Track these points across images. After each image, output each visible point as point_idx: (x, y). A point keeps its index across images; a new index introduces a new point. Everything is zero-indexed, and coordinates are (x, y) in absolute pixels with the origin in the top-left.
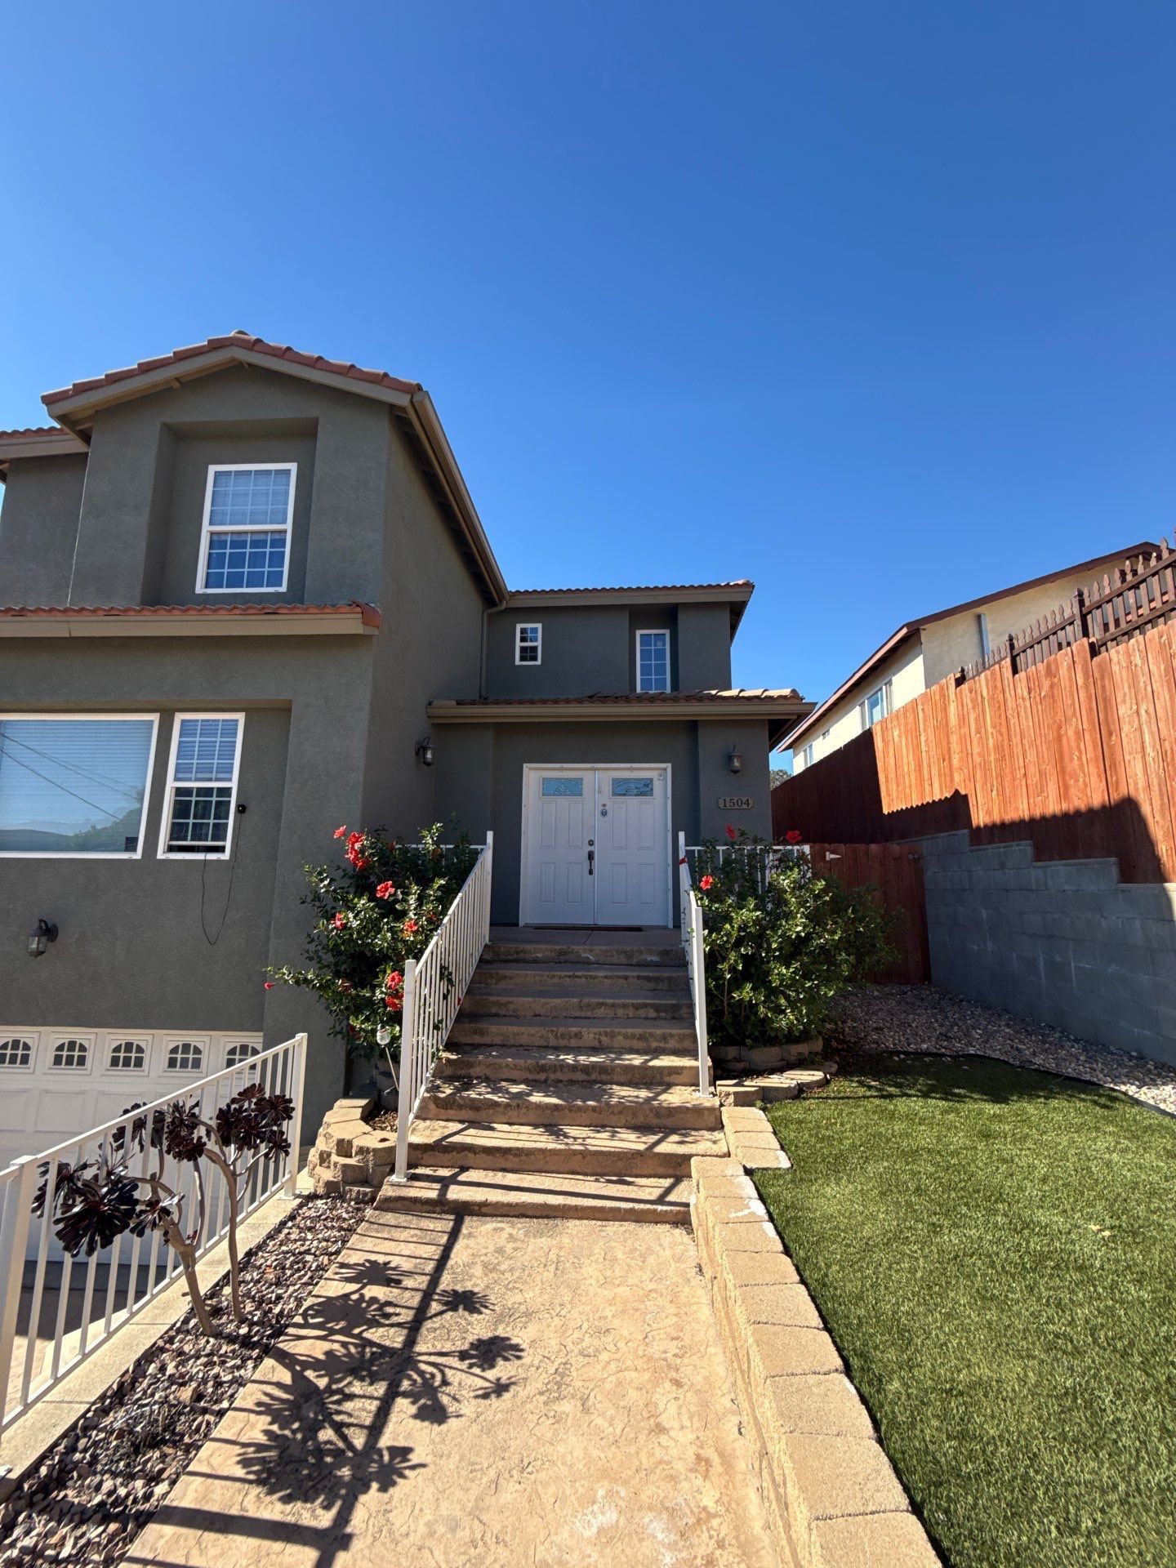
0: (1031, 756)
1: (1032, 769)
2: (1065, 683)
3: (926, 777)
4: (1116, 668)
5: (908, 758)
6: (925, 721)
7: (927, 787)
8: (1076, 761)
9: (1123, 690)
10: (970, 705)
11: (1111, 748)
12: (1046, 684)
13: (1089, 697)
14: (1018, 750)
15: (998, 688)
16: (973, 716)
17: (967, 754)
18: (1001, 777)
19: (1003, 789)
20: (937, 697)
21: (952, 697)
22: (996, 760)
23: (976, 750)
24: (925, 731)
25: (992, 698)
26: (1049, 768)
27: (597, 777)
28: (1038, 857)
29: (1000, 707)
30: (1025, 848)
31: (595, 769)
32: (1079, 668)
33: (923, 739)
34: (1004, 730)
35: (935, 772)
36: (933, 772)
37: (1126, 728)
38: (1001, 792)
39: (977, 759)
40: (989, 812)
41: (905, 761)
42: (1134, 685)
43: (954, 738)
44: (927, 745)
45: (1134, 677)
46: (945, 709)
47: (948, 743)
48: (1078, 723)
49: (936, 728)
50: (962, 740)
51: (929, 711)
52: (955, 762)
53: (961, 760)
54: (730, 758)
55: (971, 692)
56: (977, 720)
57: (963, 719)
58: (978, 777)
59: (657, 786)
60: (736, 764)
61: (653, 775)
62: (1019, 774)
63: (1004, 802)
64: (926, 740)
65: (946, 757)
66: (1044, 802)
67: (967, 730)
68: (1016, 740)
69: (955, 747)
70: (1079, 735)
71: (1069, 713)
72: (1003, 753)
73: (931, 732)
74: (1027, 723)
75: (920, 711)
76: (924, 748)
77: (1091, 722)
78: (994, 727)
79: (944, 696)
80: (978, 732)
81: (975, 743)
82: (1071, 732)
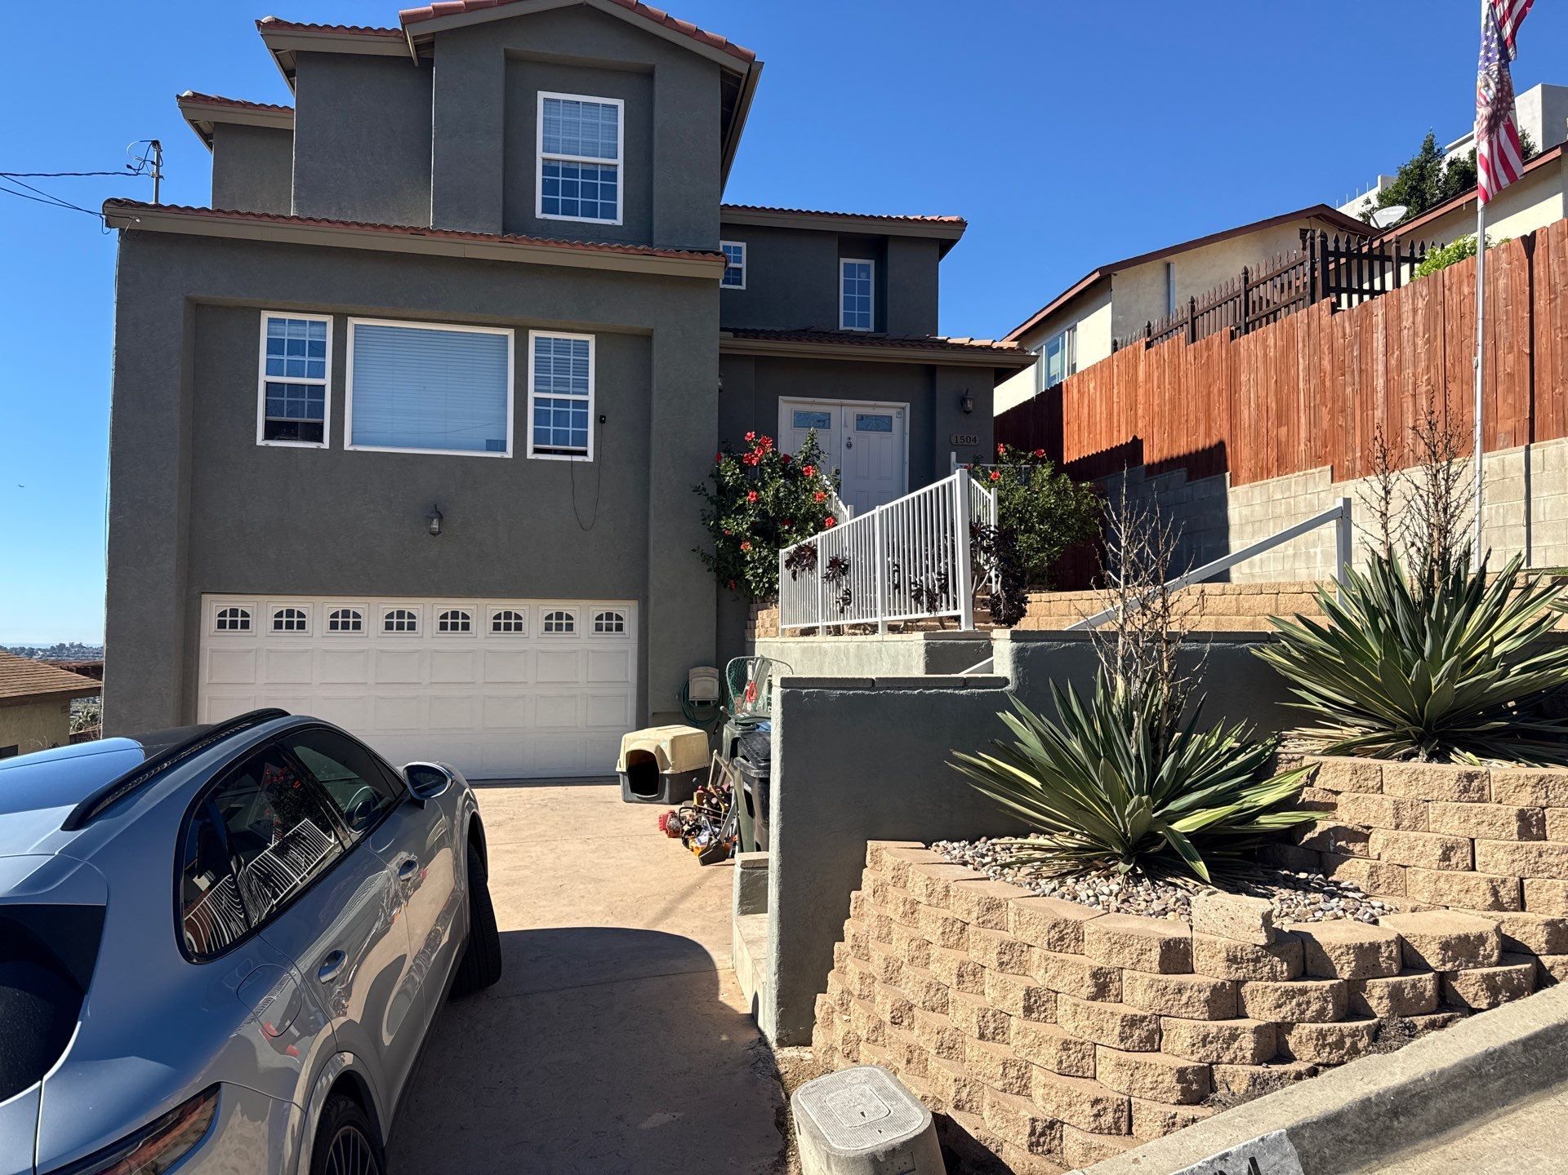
0: (1192, 408)
1: (1192, 416)
2: (1215, 356)
3: (1115, 424)
4: (1242, 350)
5: (1100, 408)
6: (1118, 376)
7: (1115, 433)
8: (1217, 411)
9: (1244, 365)
10: (1155, 366)
11: (1235, 401)
12: (1205, 355)
13: (1227, 368)
14: (1184, 402)
15: (1175, 353)
16: (1156, 374)
17: (1149, 405)
18: (1171, 423)
19: (1172, 432)
20: (1130, 356)
21: (1142, 357)
22: (1169, 409)
23: (1156, 402)
24: (1118, 384)
25: (1171, 361)
26: (1201, 415)
27: (844, 412)
28: (1189, 479)
29: (1176, 369)
30: (1183, 472)
31: (841, 405)
32: (1224, 346)
33: (1115, 391)
34: (1176, 387)
35: (1123, 420)
36: (1122, 420)
37: (1243, 388)
38: (1171, 435)
39: (1156, 409)
40: (1161, 450)
41: (1098, 410)
42: (1249, 362)
43: (1141, 391)
44: (1119, 397)
45: (1250, 356)
46: (1136, 368)
47: (1136, 396)
48: (1220, 384)
49: (1127, 382)
50: (1147, 393)
51: (1122, 367)
52: (1140, 412)
53: (1144, 409)
54: (963, 401)
55: (1156, 354)
56: (1159, 378)
57: (1149, 376)
58: (1155, 423)
59: (896, 423)
60: (970, 405)
61: (892, 412)
62: (1183, 420)
63: (1172, 442)
64: (1118, 393)
65: (1133, 407)
66: (1196, 440)
67: (1151, 384)
68: (1183, 395)
69: (1141, 399)
70: (1220, 392)
71: (1216, 377)
72: (1175, 404)
73: (1122, 385)
74: (1191, 383)
75: (1115, 367)
76: (1115, 400)
77: (1227, 384)
78: (1170, 384)
79: (1136, 357)
80: (1159, 387)
81: (1156, 396)
82: (1216, 390)
